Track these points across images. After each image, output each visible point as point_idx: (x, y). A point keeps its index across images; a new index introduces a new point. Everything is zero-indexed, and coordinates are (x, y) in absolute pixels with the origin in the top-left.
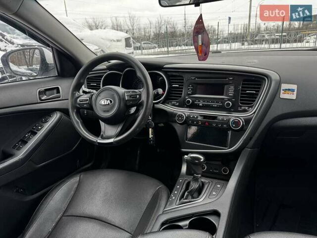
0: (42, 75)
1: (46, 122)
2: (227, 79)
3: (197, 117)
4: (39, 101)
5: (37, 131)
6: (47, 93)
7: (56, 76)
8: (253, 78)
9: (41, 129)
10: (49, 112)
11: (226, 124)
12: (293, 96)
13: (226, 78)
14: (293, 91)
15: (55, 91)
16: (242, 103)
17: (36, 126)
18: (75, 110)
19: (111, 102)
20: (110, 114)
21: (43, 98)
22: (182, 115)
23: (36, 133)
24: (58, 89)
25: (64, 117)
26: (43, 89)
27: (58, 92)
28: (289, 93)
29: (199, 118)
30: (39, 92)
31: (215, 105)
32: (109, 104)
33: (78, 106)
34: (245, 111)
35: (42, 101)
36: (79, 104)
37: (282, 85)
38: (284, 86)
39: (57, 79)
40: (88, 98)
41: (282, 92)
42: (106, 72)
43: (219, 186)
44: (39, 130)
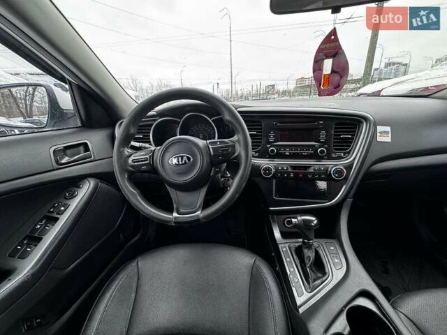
0: (54, 126)
1: (73, 196)
2: (316, 123)
3: (287, 169)
4: (56, 166)
5: (58, 216)
6: (68, 152)
7: (79, 127)
8: (348, 121)
9: (65, 210)
10: (75, 182)
11: (323, 174)
12: (388, 139)
13: (314, 122)
14: (387, 133)
15: (82, 148)
16: (335, 149)
17: (54, 207)
18: (126, 176)
19: (189, 159)
20: (189, 177)
21: (63, 161)
22: (269, 168)
23: (58, 219)
24: (85, 145)
25: (102, 185)
26: (61, 147)
27: (87, 149)
28: (385, 135)
29: (290, 170)
30: (54, 151)
31: (305, 153)
32: (185, 162)
33: (130, 168)
34: (340, 158)
35: (62, 166)
36: (132, 166)
37: (378, 127)
38: (380, 128)
39: (80, 131)
40: (147, 156)
41: (378, 134)
42: (156, 120)
43: (332, 248)
44: (62, 213)
